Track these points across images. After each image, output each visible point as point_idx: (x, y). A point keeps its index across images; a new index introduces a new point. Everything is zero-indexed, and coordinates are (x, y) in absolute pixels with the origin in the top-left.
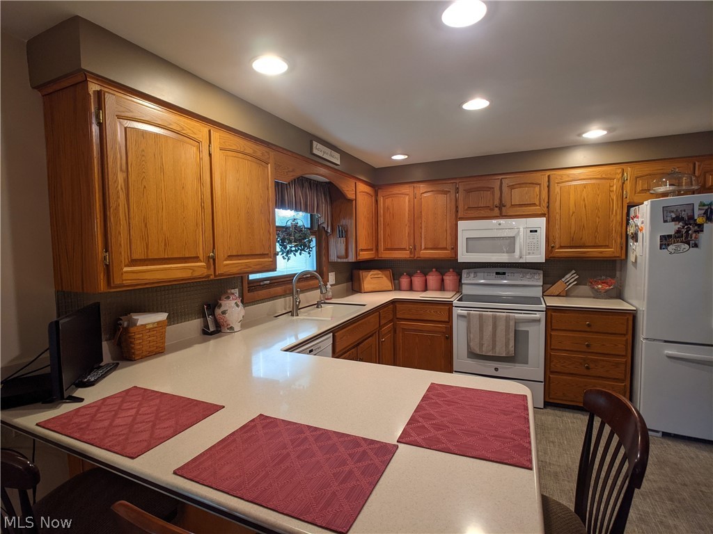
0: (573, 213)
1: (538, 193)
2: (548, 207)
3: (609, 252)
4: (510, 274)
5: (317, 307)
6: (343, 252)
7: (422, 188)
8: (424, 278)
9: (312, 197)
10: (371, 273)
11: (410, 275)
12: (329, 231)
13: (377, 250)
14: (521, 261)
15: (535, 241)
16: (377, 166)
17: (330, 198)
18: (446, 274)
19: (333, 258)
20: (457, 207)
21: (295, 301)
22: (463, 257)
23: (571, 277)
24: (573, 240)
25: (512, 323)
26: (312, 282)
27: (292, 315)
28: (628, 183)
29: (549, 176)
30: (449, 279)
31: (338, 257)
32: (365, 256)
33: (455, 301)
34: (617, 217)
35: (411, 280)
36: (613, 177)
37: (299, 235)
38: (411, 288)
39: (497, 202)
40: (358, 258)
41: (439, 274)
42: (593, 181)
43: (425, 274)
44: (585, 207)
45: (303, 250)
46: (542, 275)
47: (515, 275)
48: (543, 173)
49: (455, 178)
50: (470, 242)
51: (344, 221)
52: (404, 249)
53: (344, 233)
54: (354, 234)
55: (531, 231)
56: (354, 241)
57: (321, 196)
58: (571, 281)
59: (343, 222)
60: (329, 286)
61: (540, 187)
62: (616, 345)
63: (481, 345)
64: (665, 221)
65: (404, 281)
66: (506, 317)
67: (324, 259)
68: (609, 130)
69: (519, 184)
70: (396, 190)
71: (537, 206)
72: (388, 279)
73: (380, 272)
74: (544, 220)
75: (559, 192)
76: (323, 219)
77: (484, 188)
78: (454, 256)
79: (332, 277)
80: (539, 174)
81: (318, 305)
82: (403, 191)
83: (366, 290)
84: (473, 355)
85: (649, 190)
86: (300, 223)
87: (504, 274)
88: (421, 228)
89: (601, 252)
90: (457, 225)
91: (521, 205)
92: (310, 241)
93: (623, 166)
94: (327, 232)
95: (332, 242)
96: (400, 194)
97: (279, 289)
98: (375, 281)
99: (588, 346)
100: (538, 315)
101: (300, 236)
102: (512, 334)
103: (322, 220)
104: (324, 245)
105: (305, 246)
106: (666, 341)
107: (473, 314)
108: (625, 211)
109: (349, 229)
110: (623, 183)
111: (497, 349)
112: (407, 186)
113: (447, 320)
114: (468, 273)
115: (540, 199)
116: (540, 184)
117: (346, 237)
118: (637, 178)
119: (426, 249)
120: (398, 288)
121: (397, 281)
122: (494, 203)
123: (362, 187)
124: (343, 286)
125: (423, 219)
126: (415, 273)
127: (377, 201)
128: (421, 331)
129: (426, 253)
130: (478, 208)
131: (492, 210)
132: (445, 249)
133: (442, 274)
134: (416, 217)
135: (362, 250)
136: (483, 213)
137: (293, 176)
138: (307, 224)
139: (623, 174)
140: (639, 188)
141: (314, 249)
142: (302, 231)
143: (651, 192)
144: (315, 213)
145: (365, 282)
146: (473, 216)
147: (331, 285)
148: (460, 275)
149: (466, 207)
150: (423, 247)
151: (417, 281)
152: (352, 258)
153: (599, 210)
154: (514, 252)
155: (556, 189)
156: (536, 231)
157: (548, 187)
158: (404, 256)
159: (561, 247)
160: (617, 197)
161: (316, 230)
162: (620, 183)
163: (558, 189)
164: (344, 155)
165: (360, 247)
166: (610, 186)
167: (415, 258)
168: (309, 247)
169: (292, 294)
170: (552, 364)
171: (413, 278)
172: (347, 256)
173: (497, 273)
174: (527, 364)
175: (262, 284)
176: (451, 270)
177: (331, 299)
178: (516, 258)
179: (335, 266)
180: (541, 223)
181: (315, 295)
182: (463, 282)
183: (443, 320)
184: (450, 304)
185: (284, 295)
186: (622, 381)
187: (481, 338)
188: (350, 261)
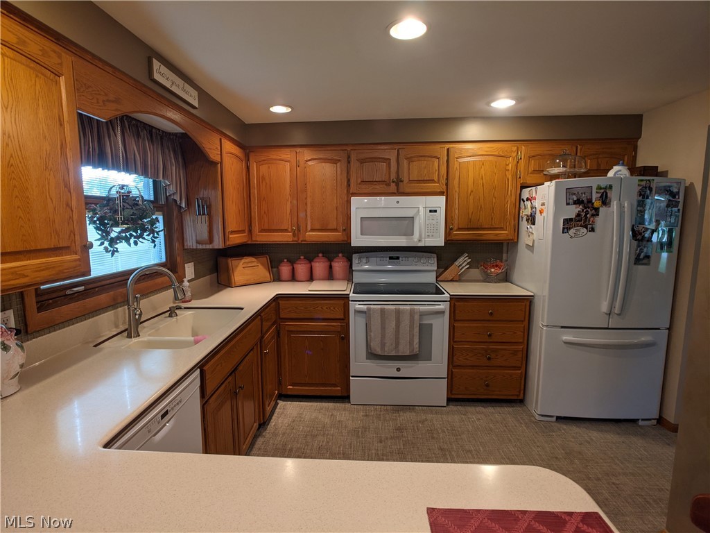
0: (472, 191)
1: (437, 168)
2: (447, 184)
3: (503, 234)
4: (404, 259)
5: (170, 316)
6: (205, 236)
7: (307, 154)
8: (309, 265)
9: (154, 154)
10: (243, 261)
11: (292, 262)
12: (183, 205)
13: (250, 231)
14: (420, 245)
15: (434, 222)
16: (248, 120)
17: (184, 159)
18: (335, 260)
19: (191, 243)
20: (349, 180)
21: (132, 313)
22: (357, 240)
23: (463, 261)
24: (470, 222)
25: (417, 317)
26: (159, 280)
27: (129, 336)
28: (522, 163)
29: (448, 149)
30: (339, 266)
31: (198, 242)
32: (236, 239)
33: (351, 295)
34: (512, 199)
35: (293, 268)
36: (509, 155)
37: (132, 211)
38: (293, 278)
39: (393, 176)
40: (228, 243)
41: (326, 260)
42: (491, 158)
43: (310, 260)
44: (483, 186)
45: (141, 236)
46: (436, 259)
47: (410, 259)
48: (442, 145)
49: (347, 145)
50: (365, 223)
51: (206, 193)
52: (286, 231)
53: (206, 209)
54: (221, 211)
55: (431, 211)
56: (220, 220)
57: (170, 155)
58: (463, 265)
59: (204, 193)
60: (186, 283)
61: (439, 161)
62: (515, 333)
63: (383, 345)
64: (568, 204)
65: (285, 270)
66: (411, 310)
67: (177, 245)
68: (519, 100)
69: (417, 156)
70: (274, 154)
71: (435, 182)
72: (265, 268)
73: (254, 260)
74: (443, 198)
75: (458, 168)
76: (173, 188)
77: (380, 158)
78: (346, 239)
79: (189, 270)
80: (438, 146)
81: (172, 312)
82: (284, 156)
83: (237, 284)
84: (372, 355)
85: (543, 171)
86: (135, 193)
87: (398, 258)
88: (306, 204)
89: (497, 235)
90: (349, 202)
91: (419, 181)
92: (153, 222)
93: (518, 144)
94: (180, 207)
95: (188, 221)
96: (280, 160)
97: (103, 298)
98: (248, 271)
99: (490, 335)
100: (442, 306)
101: (133, 214)
102: (416, 330)
103: (171, 190)
104: (176, 225)
105: (144, 230)
106: (562, 327)
107: (374, 309)
108: (519, 192)
109: (213, 204)
110: (518, 162)
111: (401, 347)
112: (288, 150)
113: (342, 317)
114: (360, 258)
115: (439, 174)
116: (438, 158)
117: (209, 214)
118: (530, 157)
119: (312, 230)
120: (277, 278)
121: (275, 270)
122: (390, 177)
123: (228, 146)
124: (205, 280)
125: (309, 194)
126: (297, 260)
127: (248, 168)
128: (311, 332)
129: (312, 236)
130: (372, 182)
131: (388, 185)
132: (335, 230)
133: (330, 260)
134: (300, 190)
135: (232, 232)
136: (378, 188)
137: (116, 110)
138: (149, 195)
139: (518, 153)
140: (531, 169)
141: (162, 234)
142: (137, 205)
143: (545, 173)
144: (161, 178)
145: (236, 274)
146: (366, 191)
147: (189, 281)
148: (350, 260)
149: (359, 181)
150: (309, 228)
151: (301, 269)
152: (218, 244)
153: (495, 190)
154: (413, 235)
155: (454, 165)
156: (435, 211)
157: (448, 161)
158: (286, 239)
159: (459, 229)
160: (512, 176)
161: (161, 203)
162: (515, 162)
163: (456, 165)
164: (203, 95)
165: (229, 229)
166: (507, 165)
167: (300, 242)
168: (152, 231)
169: (126, 302)
170: (455, 357)
171: (295, 266)
172: (211, 240)
173: (391, 258)
174: (431, 360)
175: (68, 292)
176: (340, 255)
177: (190, 301)
178: (414, 241)
179: (193, 255)
180: (440, 202)
181: (164, 299)
182: (353, 269)
183: (338, 317)
184: (345, 298)
185: (113, 305)
186: (519, 368)
187: (383, 336)
188: (216, 247)
